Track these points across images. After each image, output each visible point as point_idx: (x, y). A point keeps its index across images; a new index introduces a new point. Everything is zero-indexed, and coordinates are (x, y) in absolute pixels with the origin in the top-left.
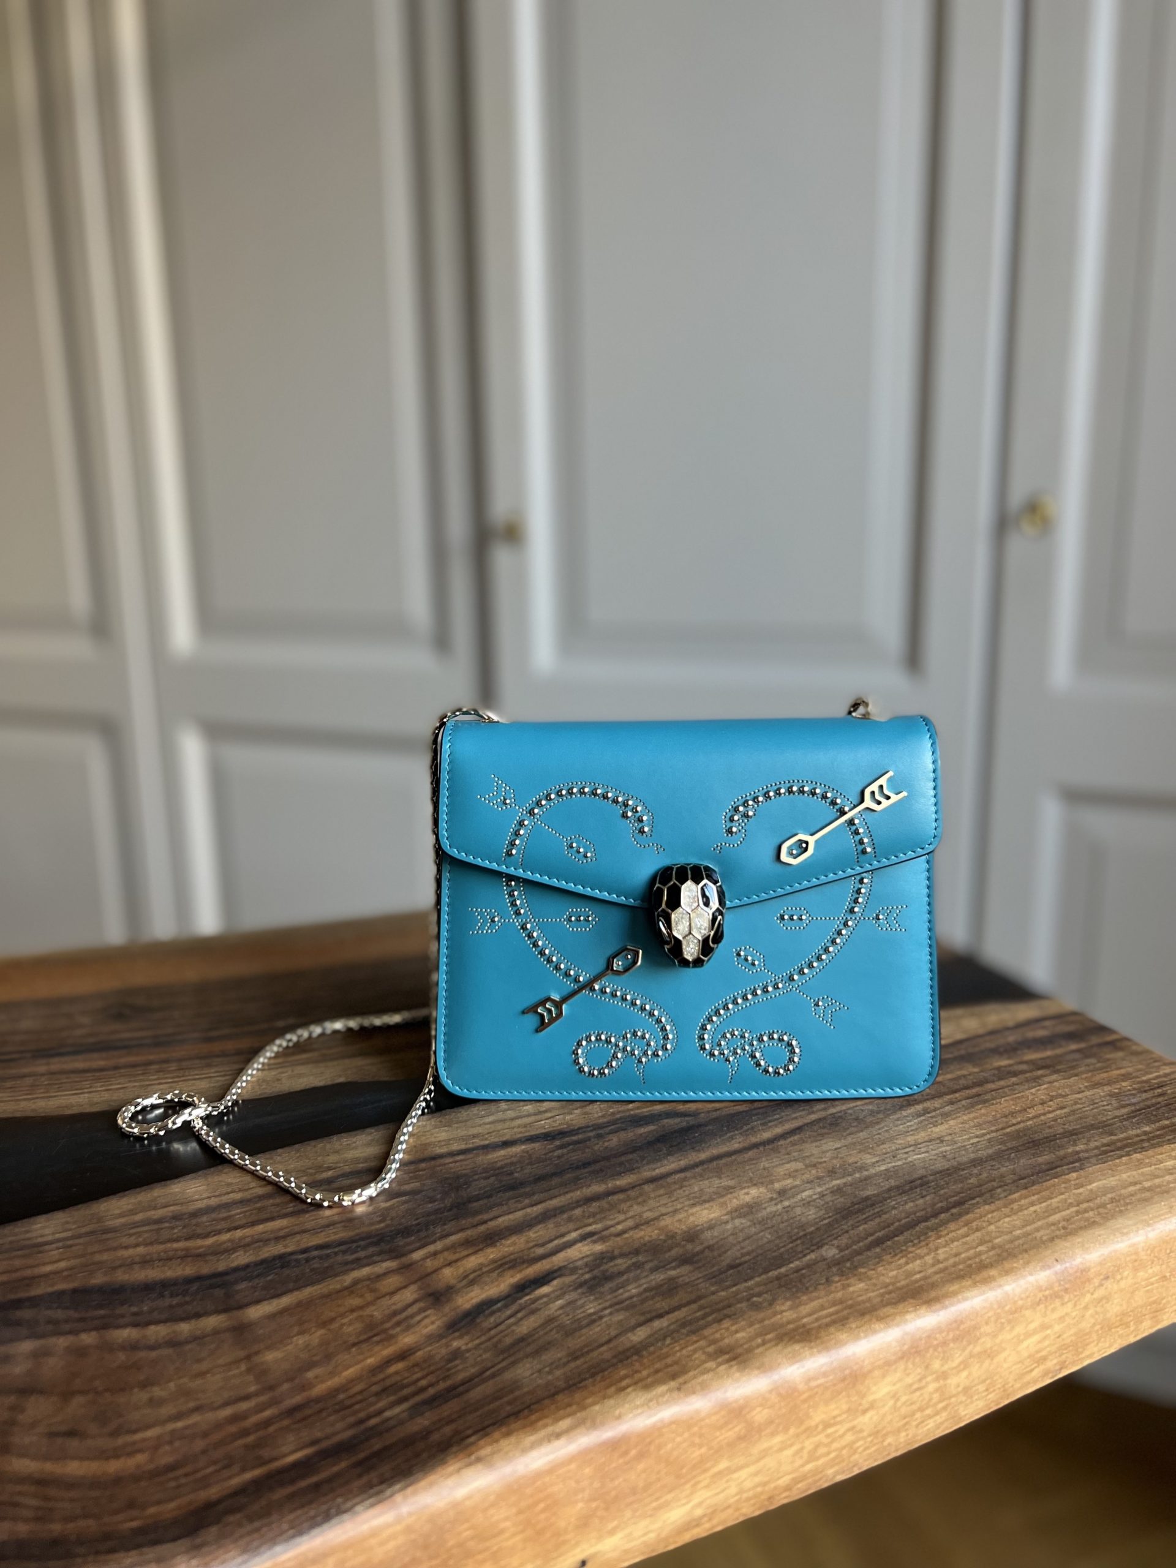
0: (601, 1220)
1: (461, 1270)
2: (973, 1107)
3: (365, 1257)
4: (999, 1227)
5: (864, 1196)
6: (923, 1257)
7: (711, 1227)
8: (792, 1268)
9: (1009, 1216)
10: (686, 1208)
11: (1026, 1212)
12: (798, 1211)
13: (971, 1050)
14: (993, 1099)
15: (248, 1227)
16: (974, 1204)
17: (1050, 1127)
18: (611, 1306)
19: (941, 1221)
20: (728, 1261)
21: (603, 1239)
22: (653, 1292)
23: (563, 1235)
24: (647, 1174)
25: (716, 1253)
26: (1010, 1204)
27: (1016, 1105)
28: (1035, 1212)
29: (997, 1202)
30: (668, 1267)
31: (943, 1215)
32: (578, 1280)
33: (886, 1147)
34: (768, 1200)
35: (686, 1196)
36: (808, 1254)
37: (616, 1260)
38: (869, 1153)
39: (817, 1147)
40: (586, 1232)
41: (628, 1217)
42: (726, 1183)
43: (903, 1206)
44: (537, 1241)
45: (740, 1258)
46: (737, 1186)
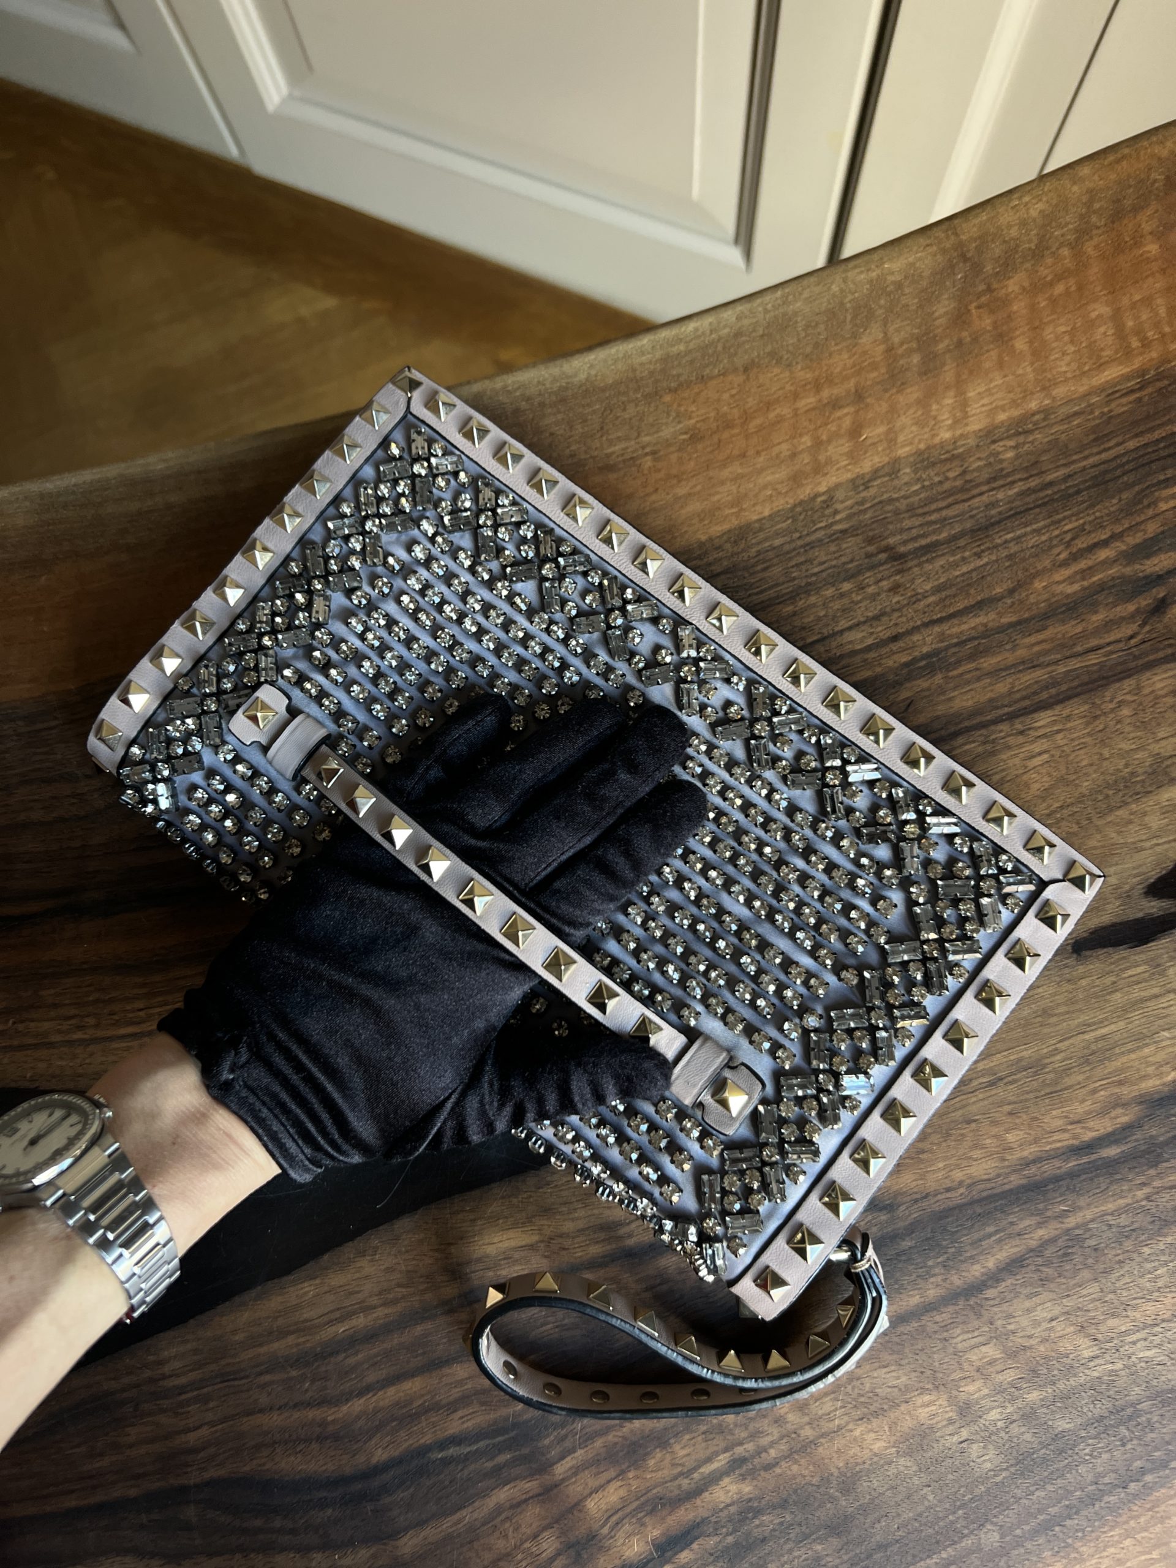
0: (753, 1436)
1: (604, 1507)
3: (504, 1466)
5: (1057, 1431)
7: (869, 1472)
8: (942, 1559)
10: (850, 1426)
12: (975, 1449)
19: (1128, 1494)
20: (878, 1537)
21: (752, 1474)
23: (709, 1460)
30: (814, 1537)
31: (1132, 1485)
32: (720, 1548)
34: (945, 1423)
35: (854, 1399)
36: (966, 1536)
37: (763, 1515)
38: (1088, 1336)
39: (1029, 1311)
40: (736, 1456)
41: (784, 1432)
42: (904, 1379)
43: (1095, 1457)
44: (681, 1464)
45: (892, 1533)
46: (918, 1385)
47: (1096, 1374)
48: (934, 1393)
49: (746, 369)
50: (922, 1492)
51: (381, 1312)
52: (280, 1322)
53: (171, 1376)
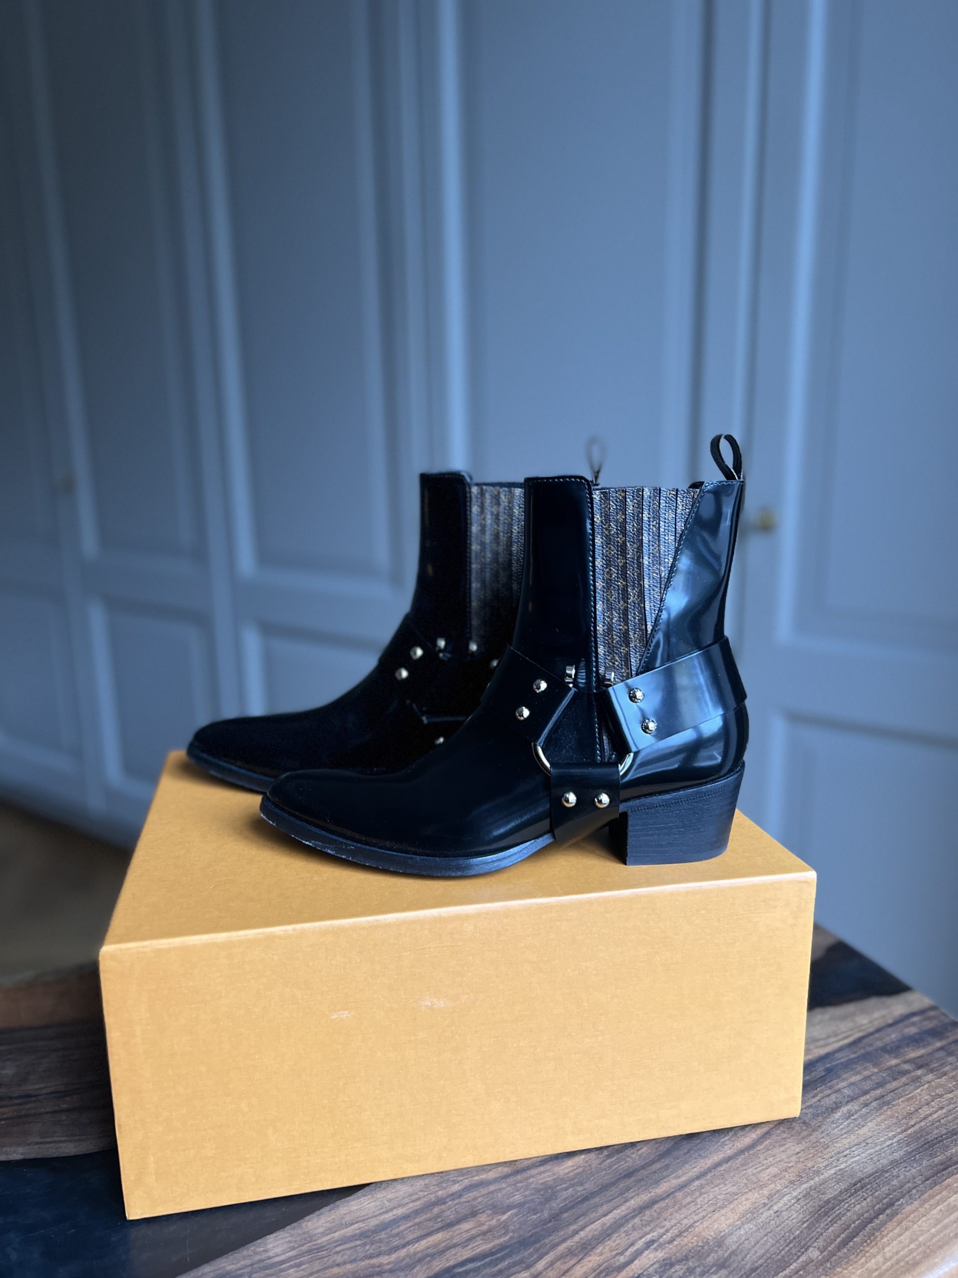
0: (655, 1228)
2: (881, 1108)
3: (505, 1269)
4: (920, 1226)
5: (825, 1199)
6: (875, 1256)
7: (729, 1235)
8: (792, 1269)
9: (925, 1215)
10: (709, 1216)
11: (935, 1211)
12: (785, 1215)
13: (869, 1049)
14: (893, 1101)
15: (417, 1242)
16: (899, 1205)
17: (937, 1128)
19: (881, 1221)
20: (749, 1265)
21: (661, 1246)
23: (632, 1244)
24: (674, 1182)
25: (740, 1258)
26: (923, 1204)
27: (908, 1106)
28: (941, 1210)
29: (915, 1202)
30: (711, 1272)
31: (881, 1216)
33: (832, 1150)
34: (762, 1205)
35: (707, 1203)
36: (801, 1255)
37: (674, 1266)
38: (820, 1157)
39: (783, 1151)
40: (648, 1240)
41: (673, 1224)
42: (731, 1189)
43: (853, 1208)
44: (617, 1249)
45: (757, 1262)
46: (739, 1192)
47: (833, 1171)
48: (750, 1193)
50: (765, 1239)
53: (273, 1257)
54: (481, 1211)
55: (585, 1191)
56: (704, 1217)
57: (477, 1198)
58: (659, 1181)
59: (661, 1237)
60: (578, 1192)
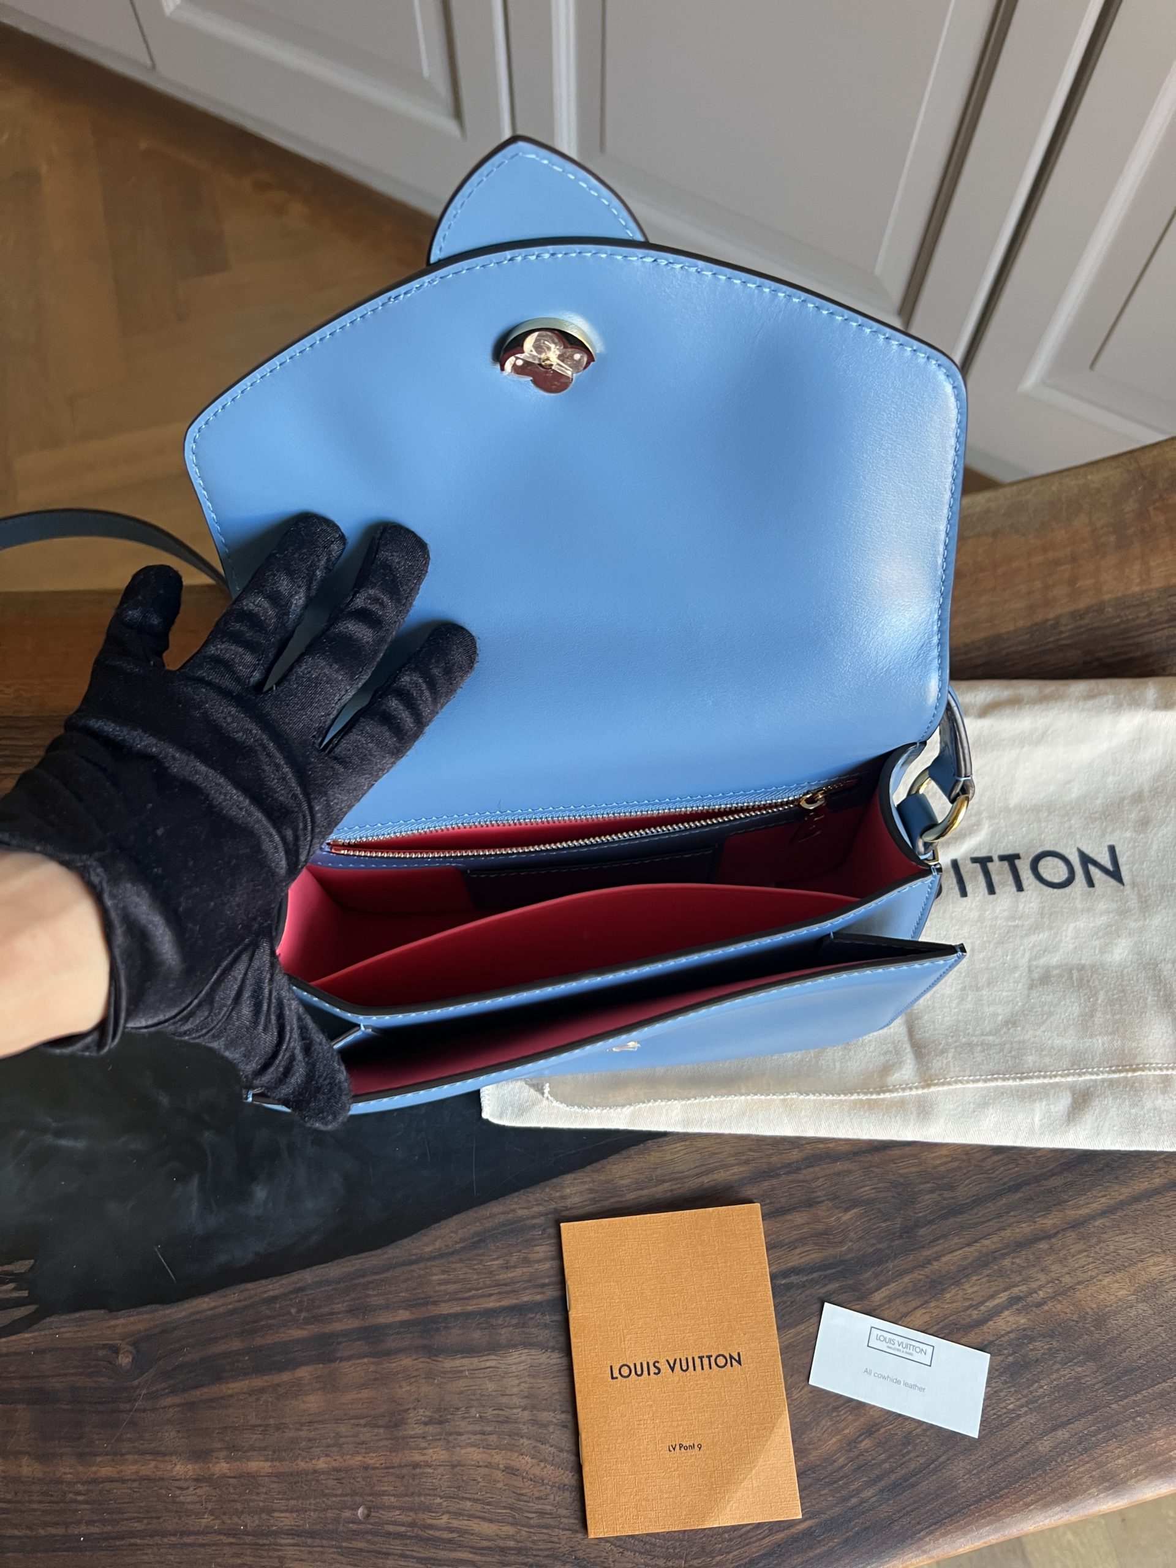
0: (1025, 1281)
7: (1116, 1313)
10: (1100, 1277)
18: (1027, 1404)
21: (1026, 1309)
22: (1061, 1393)
23: (992, 1297)
24: (1072, 1214)
25: (1117, 1350)
30: (1075, 1361)
34: (1172, 1279)
35: (1102, 1257)
37: (1035, 1341)
40: (1012, 1295)
41: (1050, 1279)
42: (1140, 1243)
44: (971, 1299)
45: (1135, 1361)
46: (1149, 1249)
48: (1163, 1256)
49: (995, 534)
50: (1157, 1331)
51: (736, 1169)
52: (659, 1172)
54: (820, 1199)
55: (952, 1201)
56: (1092, 1278)
57: (818, 1178)
58: (1050, 1207)
59: (1031, 1294)
60: (945, 1199)
